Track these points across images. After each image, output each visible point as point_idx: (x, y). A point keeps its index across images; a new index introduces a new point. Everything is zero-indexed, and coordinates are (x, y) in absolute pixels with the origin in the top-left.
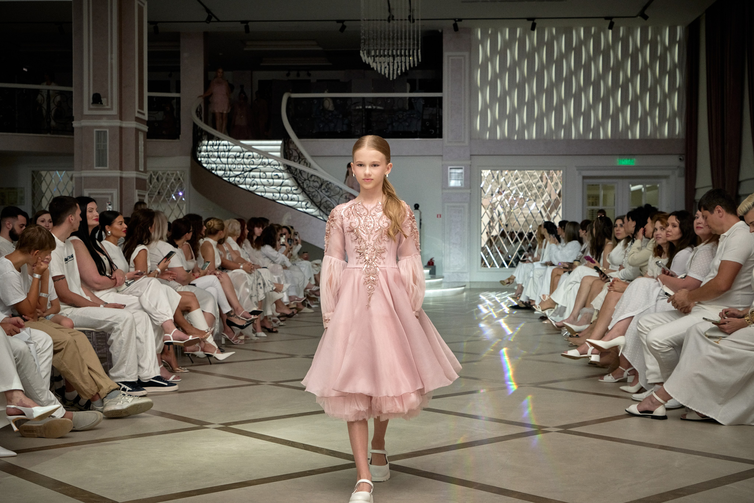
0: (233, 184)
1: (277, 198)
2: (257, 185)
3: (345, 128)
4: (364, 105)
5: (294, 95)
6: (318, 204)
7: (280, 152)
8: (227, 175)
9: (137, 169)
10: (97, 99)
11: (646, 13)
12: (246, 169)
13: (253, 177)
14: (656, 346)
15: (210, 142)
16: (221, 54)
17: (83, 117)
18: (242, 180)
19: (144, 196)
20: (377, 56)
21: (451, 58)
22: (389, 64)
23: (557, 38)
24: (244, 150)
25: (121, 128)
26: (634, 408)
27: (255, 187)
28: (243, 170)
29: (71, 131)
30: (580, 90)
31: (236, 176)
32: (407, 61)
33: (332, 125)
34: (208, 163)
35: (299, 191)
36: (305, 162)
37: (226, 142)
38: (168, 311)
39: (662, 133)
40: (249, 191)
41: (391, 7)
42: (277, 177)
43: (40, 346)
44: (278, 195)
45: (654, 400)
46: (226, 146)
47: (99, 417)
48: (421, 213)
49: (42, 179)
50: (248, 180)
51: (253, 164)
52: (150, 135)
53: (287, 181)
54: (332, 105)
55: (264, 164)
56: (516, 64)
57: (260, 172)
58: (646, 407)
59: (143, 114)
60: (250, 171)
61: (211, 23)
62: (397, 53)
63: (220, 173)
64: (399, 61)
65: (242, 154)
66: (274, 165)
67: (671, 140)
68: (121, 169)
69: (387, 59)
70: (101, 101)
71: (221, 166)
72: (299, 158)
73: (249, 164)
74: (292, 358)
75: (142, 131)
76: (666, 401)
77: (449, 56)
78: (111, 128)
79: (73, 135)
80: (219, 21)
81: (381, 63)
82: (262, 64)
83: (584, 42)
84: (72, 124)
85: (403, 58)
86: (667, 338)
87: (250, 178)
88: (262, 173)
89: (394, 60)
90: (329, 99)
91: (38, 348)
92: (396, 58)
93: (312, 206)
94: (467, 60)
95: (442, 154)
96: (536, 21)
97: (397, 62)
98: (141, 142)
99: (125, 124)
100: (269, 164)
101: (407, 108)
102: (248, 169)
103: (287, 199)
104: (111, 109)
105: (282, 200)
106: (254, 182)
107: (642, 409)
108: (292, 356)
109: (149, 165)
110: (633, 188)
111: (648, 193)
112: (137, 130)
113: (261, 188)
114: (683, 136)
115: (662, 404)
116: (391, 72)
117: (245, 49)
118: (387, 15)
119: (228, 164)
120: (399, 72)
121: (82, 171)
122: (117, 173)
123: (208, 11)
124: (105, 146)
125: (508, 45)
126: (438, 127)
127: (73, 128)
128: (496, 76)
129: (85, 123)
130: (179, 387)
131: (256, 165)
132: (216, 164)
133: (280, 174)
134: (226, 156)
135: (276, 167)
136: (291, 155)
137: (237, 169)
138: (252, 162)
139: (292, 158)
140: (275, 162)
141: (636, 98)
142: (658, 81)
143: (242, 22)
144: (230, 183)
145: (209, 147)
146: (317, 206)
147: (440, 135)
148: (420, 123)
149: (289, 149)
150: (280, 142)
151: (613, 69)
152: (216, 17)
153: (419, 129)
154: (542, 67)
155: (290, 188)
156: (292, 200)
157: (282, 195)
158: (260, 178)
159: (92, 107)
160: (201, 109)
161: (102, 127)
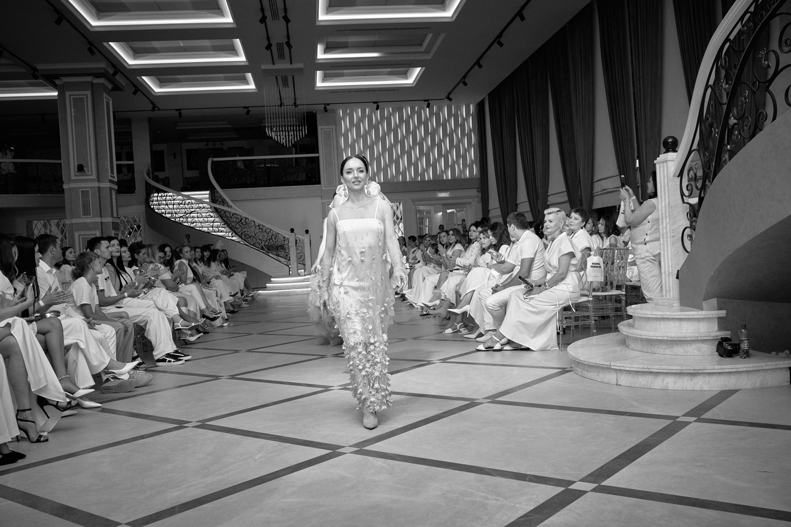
0: (178, 223)
1: (211, 231)
2: (196, 223)
3: (253, 181)
4: (265, 164)
5: (215, 159)
6: (239, 234)
7: (209, 199)
8: (173, 217)
9: (112, 216)
10: (81, 168)
11: (451, 96)
12: (187, 212)
13: (192, 217)
14: (491, 306)
15: (160, 194)
16: (159, 132)
17: (70, 181)
18: (185, 220)
19: (118, 234)
20: (277, 131)
21: (323, 130)
22: (285, 136)
23: (393, 114)
24: (185, 198)
25: (99, 188)
26: (481, 347)
27: (195, 224)
28: (185, 213)
29: (62, 191)
30: (410, 148)
31: (181, 217)
32: (298, 134)
33: (244, 179)
34: (159, 209)
35: (225, 226)
36: (227, 205)
37: (171, 194)
38: (175, 309)
39: (465, 175)
40: (190, 227)
41: (282, 97)
42: (210, 216)
43: (108, 334)
44: (211, 229)
45: (494, 340)
46: (172, 196)
47: (151, 378)
48: (310, 236)
49: (34, 226)
50: (189, 219)
51: (192, 208)
52: (119, 192)
53: (217, 219)
54: (242, 164)
55: (200, 208)
56: (367, 133)
57: (198, 213)
58: (489, 344)
59: (114, 177)
60: (190, 213)
61: (155, 112)
62: (291, 128)
63: (168, 216)
64: (292, 134)
65: (184, 202)
66: (207, 208)
67: (471, 179)
68: (101, 216)
69: (284, 133)
70: (83, 170)
71: (169, 210)
72: (223, 202)
73: (189, 209)
74: (250, 336)
75: (114, 189)
76: (501, 340)
77: (321, 129)
78: (91, 188)
79: (64, 194)
80: (159, 110)
81: (280, 136)
82: (188, 138)
83: (412, 117)
84: (63, 187)
85: (295, 132)
86: (497, 301)
87: (190, 218)
88: (199, 214)
89: (289, 133)
90: (241, 162)
91: (107, 336)
92: (290, 132)
93: (236, 235)
94: (334, 131)
95: (320, 195)
96: (379, 104)
97: (292, 135)
98: (114, 197)
99: (102, 185)
100: (204, 208)
101: (294, 165)
102: (189, 212)
103: (218, 232)
104: (91, 175)
105: (215, 232)
106: (193, 221)
107: (486, 346)
108: (250, 334)
109: (119, 212)
110: (449, 211)
111: (458, 214)
112: (111, 189)
113: (199, 225)
114: (479, 176)
115: (499, 342)
116: (287, 141)
117: (177, 128)
118: (279, 103)
119: (174, 209)
120: (293, 142)
121: (73, 220)
122: (98, 220)
123: (152, 103)
125: (361, 120)
126: (317, 177)
127: (64, 189)
128: (354, 141)
129: (72, 185)
130: (192, 357)
131: (194, 209)
132: (165, 209)
133: (212, 214)
134: (172, 203)
135: (209, 210)
136: (217, 200)
137: (180, 212)
138: (191, 207)
139: (218, 203)
140: (209, 206)
141: (448, 152)
142: (460, 141)
143: (177, 110)
144: (176, 222)
145: (159, 198)
146: (239, 236)
147: (319, 182)
148: (304, 175)
149: (215, 197)
150: (208, 192)
151: (431, 134)
152: (158, 108)
153: (304, 179)
154: (384, 135)
155: (219, 224)
156: (221, 232)
157: (214, 229)
158: (198, 217)
159: (77, 174)
160: (149, 172)
161: (85, 188)
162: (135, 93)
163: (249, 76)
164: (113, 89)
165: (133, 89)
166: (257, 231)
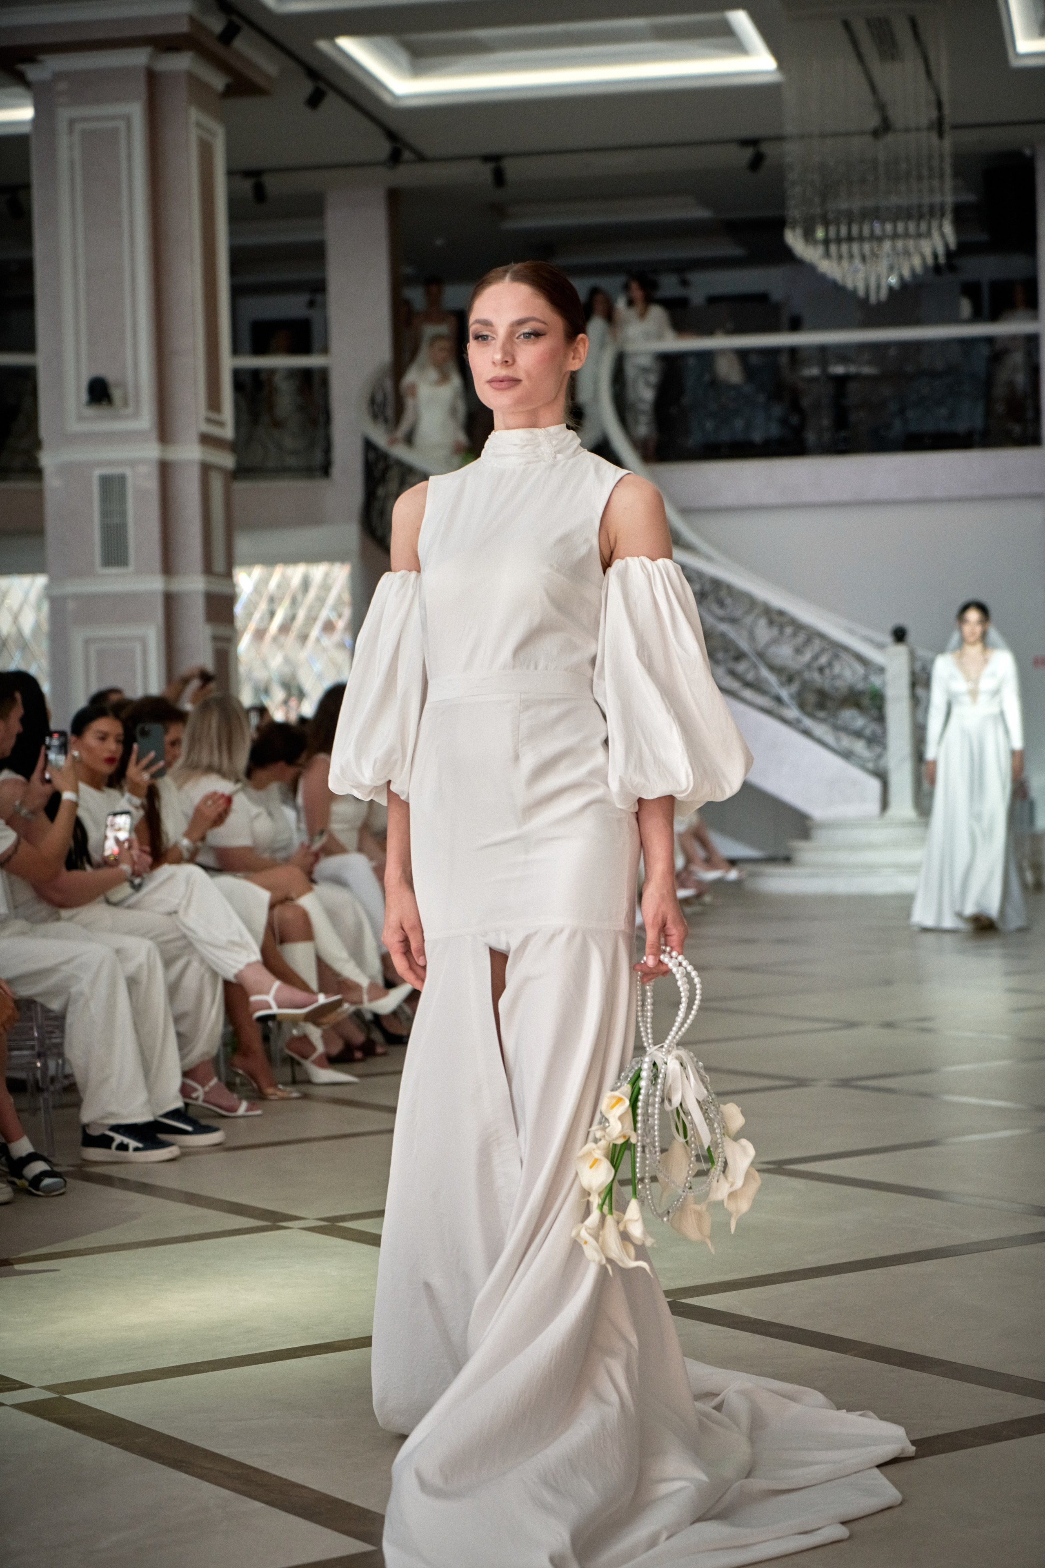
3: (775, 430)
4: (824, 365)
9: (208, 569)
10: (99, 393)
17: (66, 438)
20: (832, 242)
25: (164, 464)
33: (739, 423)
41: (882, 99)
52: (243, 474)
54: (736, 369)
59: (221, 424)
61: (401, 167)
68: (168, 572)
70: (110, 398)
75: (219, 467)
78: (136, 464)
79: (41, 483)
80: (421, 158)
84: (38, 459)
90: (728, 354)
98: (218, 493)
99: (175, 454)
104: (136, 415)
112: (207, 466)
116: (873, 282)
118: (874, 121)
120: (895, 280)
121: (68, 581)
122: (155, 584)
123: (391, 135)
124: (123, 513)
127: (41, 467)
129: (72, 454)
143: (487, 159)
148: (980, 408)
152: (413, 150)
159: (88, 412)
161: (110, 463)
162: (315, 100)
163: (740, 19)
164: (230, 92)
165: (307, 87)
166: (764, 633)
